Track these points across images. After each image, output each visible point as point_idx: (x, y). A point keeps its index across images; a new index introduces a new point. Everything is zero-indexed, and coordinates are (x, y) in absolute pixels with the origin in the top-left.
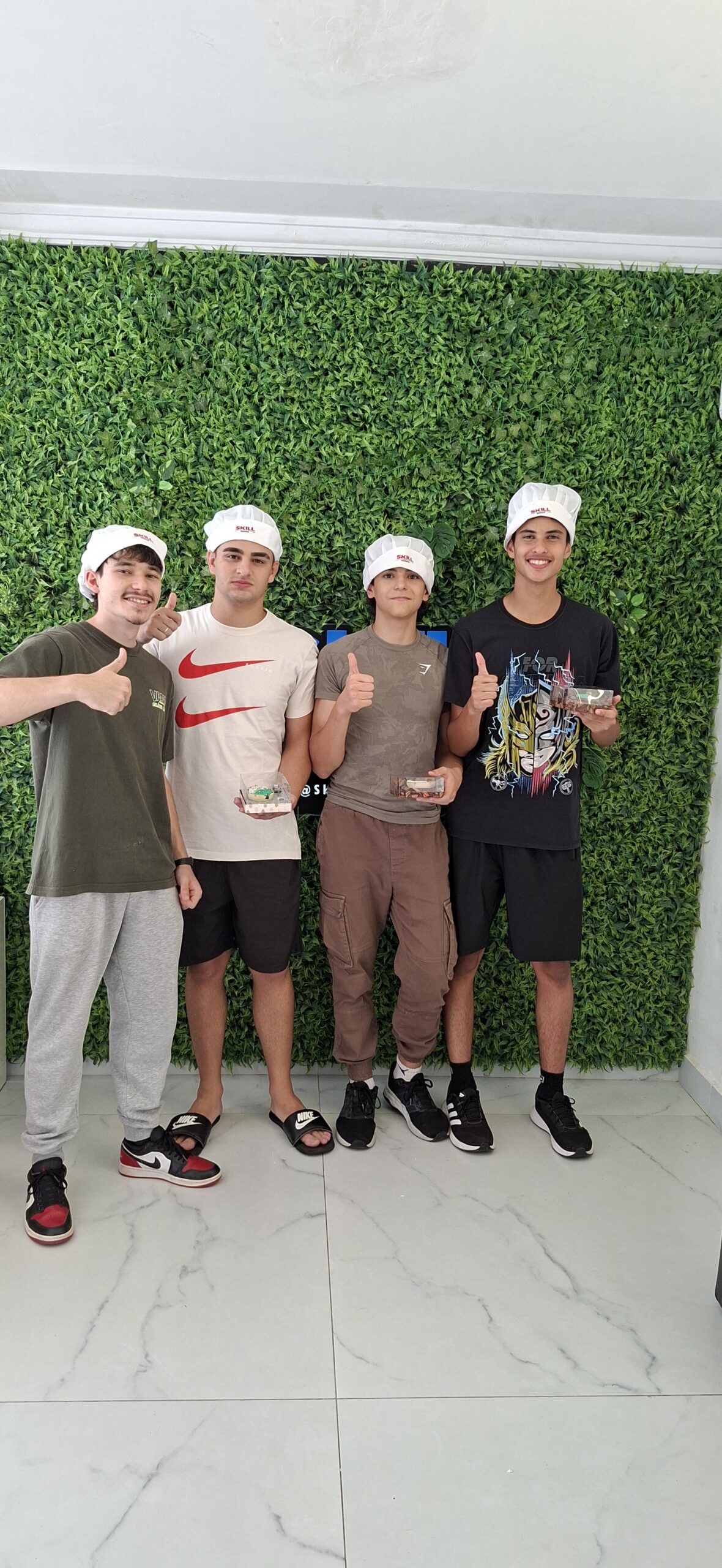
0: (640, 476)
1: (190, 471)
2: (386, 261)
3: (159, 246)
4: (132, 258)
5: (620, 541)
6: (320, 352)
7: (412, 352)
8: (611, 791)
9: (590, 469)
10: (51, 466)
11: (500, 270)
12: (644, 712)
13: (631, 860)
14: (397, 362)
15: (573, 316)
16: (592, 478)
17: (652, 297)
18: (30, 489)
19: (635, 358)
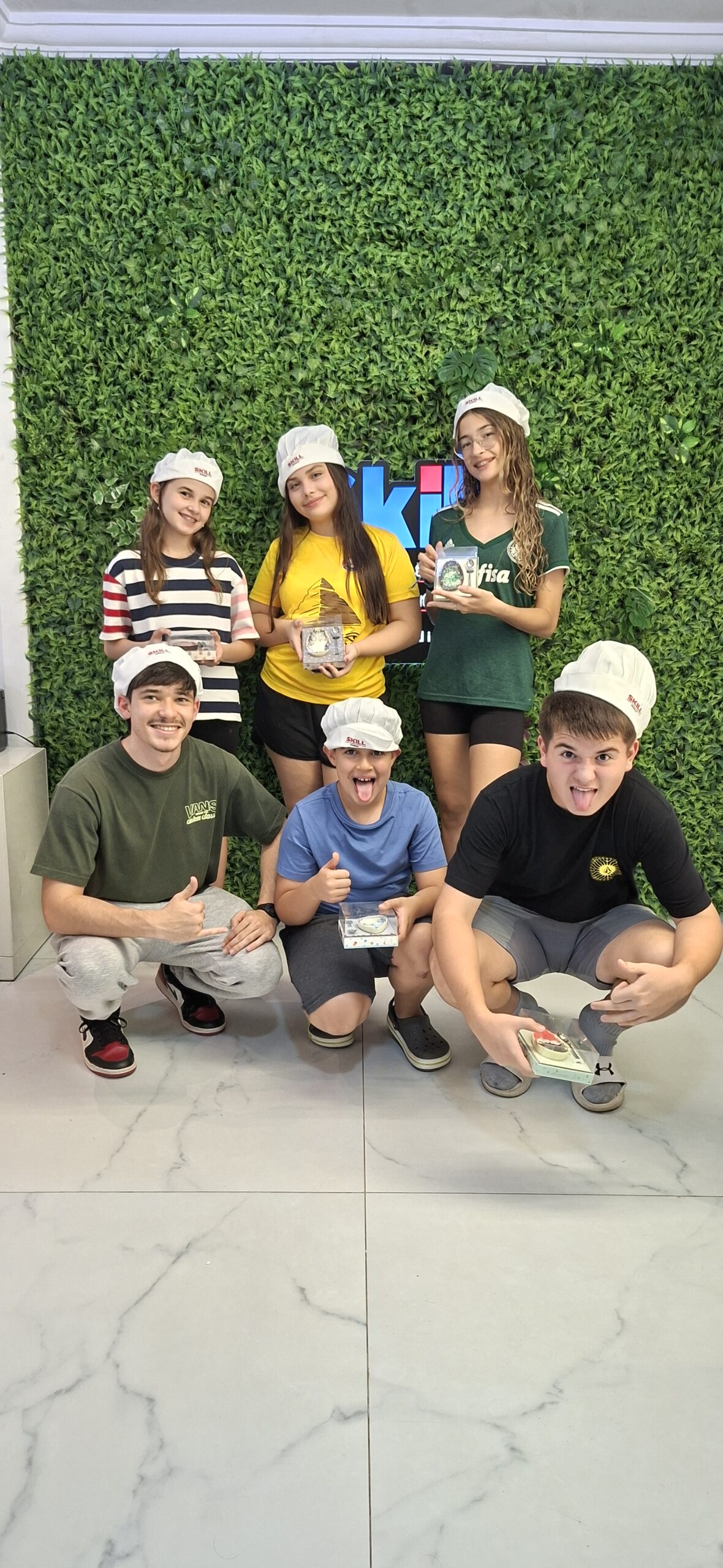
0: (693, 292)
1: (219, 298)
2: (421, 64)
3: (182, 56)
4: (154, 70)
5: (671, 364)
6: (352, 164)
7: (450, 163)
8: (660, 633)
9: (639, 286)
10: (76, 298)
11: (543, 69)
12: (695, 549)
13: (679, 707)
14: (433, 173)
15: (621, 117)
16: (641, 296)
17: (706, 94)
18: (56, 323)
19: (687, 163)
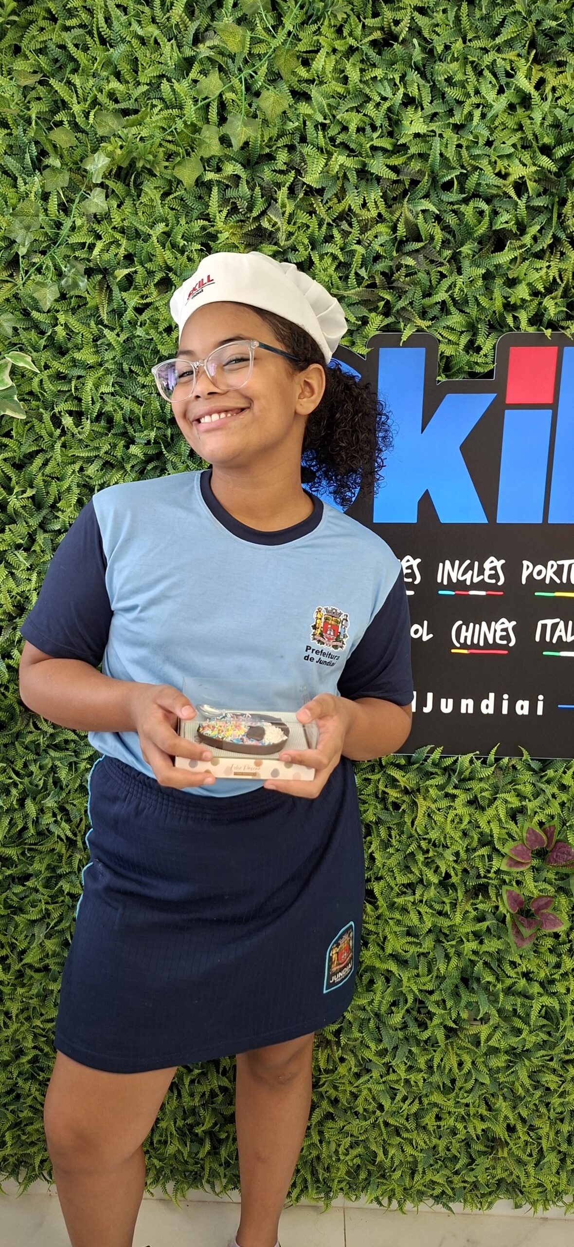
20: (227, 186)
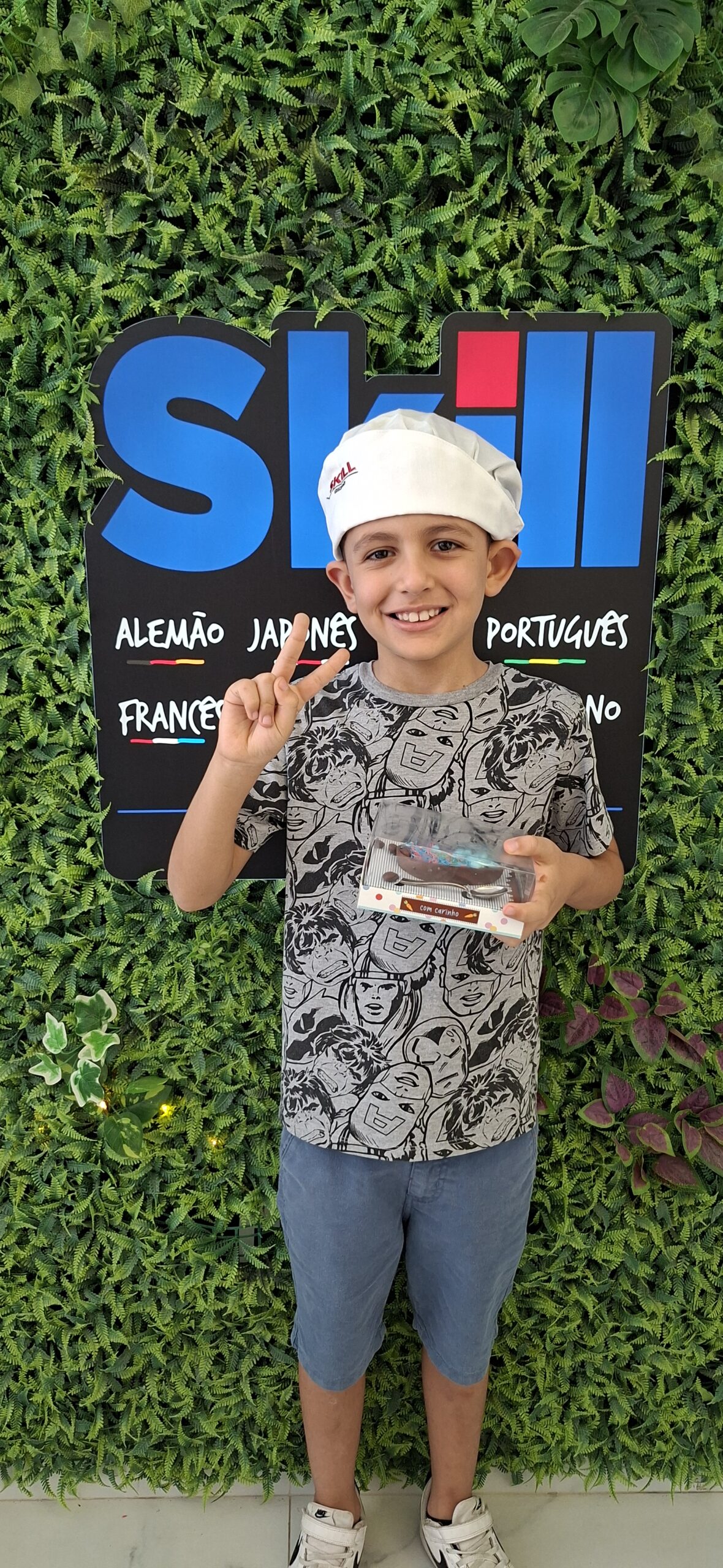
20: (77, 114)
